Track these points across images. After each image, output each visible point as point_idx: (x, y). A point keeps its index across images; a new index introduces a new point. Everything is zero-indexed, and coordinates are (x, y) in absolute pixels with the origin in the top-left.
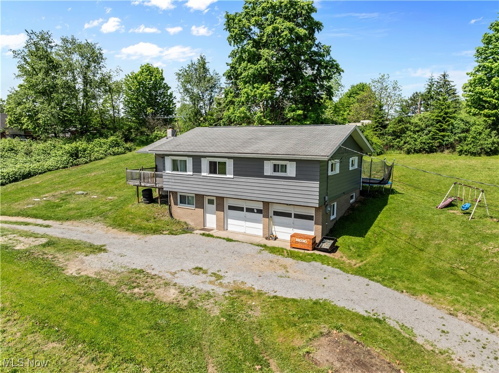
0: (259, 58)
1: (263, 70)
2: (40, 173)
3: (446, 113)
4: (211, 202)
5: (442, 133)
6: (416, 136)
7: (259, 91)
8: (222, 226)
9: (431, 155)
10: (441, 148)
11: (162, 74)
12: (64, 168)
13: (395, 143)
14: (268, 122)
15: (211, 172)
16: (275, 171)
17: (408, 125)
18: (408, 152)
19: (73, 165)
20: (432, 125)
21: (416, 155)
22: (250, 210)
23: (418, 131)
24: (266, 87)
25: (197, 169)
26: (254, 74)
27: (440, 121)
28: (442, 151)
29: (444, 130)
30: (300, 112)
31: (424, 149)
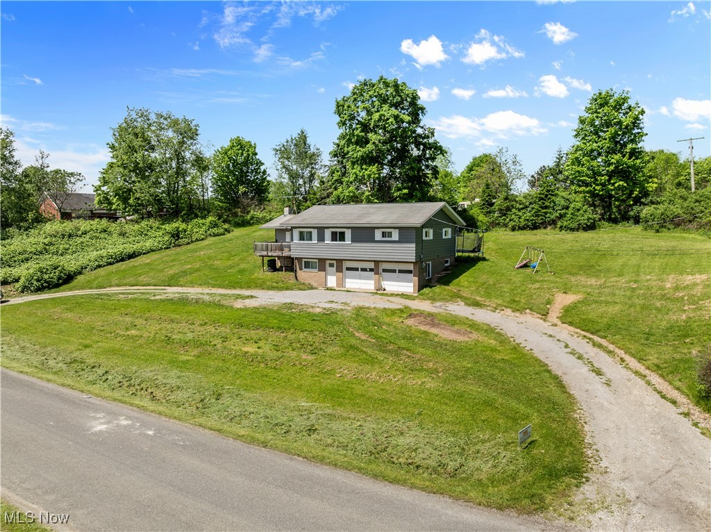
0: (367, 142)
1: (371, 152)
2: (144, 254)
3: (548, 191)
4: (331, 265)
5: (545, 210)
6: (520, 214)
7: (368, 172)
8: (341, 283)
9: (535, 231)
10: (544, 225)
11: (255, 148)
12: (167, 248)
13: (501, 220)
14: (376, 201)
15: (332, 240)
16: (383, 237)
17: (514, 203)
18: (513, 229)
19: (176, 246)
20: (535, 202)
21: (520, 232)
22: (363, 270)
23: (522, 209)
24: (374, 168)
25: (321, 238)
26: (362, 156)
27: (542, 199)
28: (545, 228)
29: (546, 207)
30: (406, 191)
31: (528, 226)
